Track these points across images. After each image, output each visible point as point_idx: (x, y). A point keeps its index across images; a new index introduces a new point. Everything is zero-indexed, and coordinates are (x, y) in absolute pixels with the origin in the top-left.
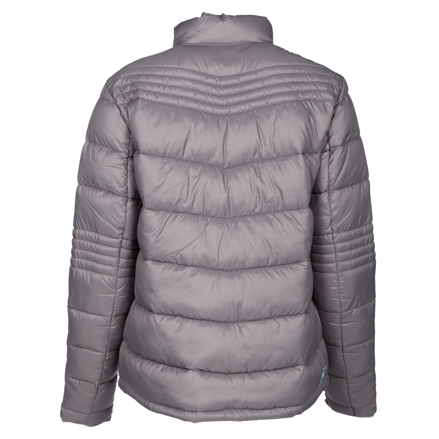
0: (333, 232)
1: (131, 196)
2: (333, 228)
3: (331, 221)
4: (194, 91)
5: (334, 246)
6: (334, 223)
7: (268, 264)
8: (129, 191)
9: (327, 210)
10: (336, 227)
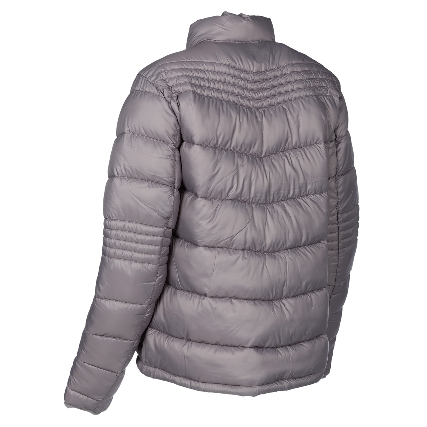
0: (339, 213)
1: (177, 185)
2: (339, 209)
3: (337, 203)
4: (234, 85)
5: (338, 226)
6: (340, 205)
7: (301, 244)
8: (176, 181)
9: (334, 194)
10: (341, 209)
